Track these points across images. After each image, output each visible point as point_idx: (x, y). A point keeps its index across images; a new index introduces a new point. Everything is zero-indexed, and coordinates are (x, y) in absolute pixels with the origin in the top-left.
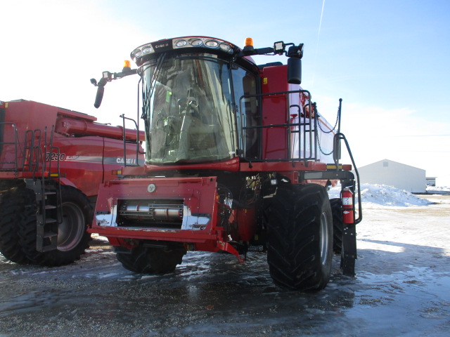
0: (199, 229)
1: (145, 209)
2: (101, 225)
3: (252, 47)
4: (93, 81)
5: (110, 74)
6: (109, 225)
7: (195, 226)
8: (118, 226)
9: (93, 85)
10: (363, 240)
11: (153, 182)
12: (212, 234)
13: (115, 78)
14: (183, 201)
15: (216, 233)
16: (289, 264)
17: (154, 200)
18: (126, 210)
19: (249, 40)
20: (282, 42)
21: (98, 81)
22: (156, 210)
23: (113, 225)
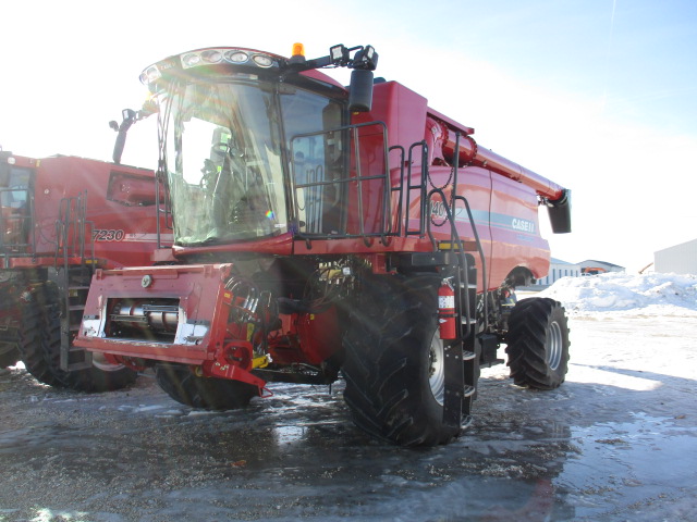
0: (194, 343)
1: (139, 312)
2: (88, 334)
3: (303, 58)
4: (113, 124)
5: (131, 113)
6: (95, 335)
7: (190, 339)
8: (107, 336)
9: (113, 130)
10: (600, 368)
11: (150, 273)
12: (209, 351)
13: (140, 118)
14: (178, 300)
15: (214, 351)
16: (371, 403)
17: (152, 299)
18: (119, 313)
19: (299, 47)
20: (341, 45)
21: (119, 124)
22: (153, 314)
23: (100, 336)
